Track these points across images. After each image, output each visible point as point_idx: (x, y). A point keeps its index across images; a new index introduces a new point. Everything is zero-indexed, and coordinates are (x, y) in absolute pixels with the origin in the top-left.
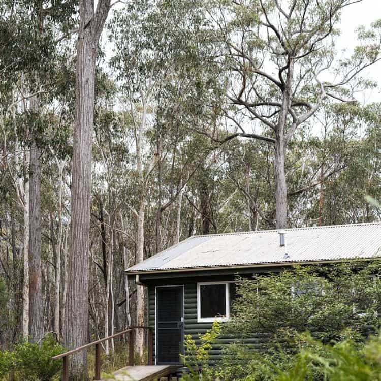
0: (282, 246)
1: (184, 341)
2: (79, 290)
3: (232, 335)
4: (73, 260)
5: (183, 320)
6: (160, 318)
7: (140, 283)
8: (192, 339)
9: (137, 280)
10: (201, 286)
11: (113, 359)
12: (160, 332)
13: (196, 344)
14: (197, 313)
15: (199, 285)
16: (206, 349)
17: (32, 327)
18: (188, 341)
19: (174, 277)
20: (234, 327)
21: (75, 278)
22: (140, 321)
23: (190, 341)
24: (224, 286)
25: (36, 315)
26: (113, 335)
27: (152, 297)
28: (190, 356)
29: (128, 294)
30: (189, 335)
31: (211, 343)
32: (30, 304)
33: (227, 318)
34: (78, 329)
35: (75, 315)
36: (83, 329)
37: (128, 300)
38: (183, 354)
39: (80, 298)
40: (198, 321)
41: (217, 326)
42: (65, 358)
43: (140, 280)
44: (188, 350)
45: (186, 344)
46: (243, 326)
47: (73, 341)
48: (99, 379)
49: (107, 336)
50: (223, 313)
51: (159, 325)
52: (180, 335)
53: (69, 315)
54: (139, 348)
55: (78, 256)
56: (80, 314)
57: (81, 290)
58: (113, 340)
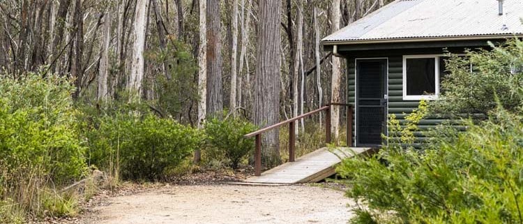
0: (501, 14)
1: (388, 121)
2: (270, 62)
3: (439, 115)
4: (263, 28)
5: (386, 97)
6: (360, 94)
7: (338, 54)
8: (396, 119)
9: (335, 50)
10: (407, 59)
11: (303, 140)
12: (360, 110)
13: (401, 124)
14: (402, 89)
15: (405, 58)
16: (411, 130)
17: (211, 101)
18: (391, 121)
19: (377, 48)
20: (442, 106)
21: (265, 49)
22: (336, 96)
23: (394, 121)
24: (434, 59)
25: (214, 86)
26: (302, 115)
27: (351, 70)
28: (394, 138)
29: (318, 60)
30: (393, 115)
31: (416, 124)
32: (207, 73)
33: (436, 97)
34: (269, 105)
35: (266, 90)
36: (274, 105)
37: (319, 67)
38: (386, 135)
39: (271, 70)
40: (404, 99)
41: (424, 106)
42: (257, 136)
43: (338, 51)
44: (392, 131)
45: (389, 124)
46: (451, 107)
47: (263, 118)
48: (294, 161)
49: (296, 116)
50: (432, 91)
51: (360, 102)
52: (383, 115)
53: (259, 89)
54: (335, 128)
55: (269, 24)
56: (272, 88)
57: (272, 62)
58: (302, 119)
